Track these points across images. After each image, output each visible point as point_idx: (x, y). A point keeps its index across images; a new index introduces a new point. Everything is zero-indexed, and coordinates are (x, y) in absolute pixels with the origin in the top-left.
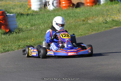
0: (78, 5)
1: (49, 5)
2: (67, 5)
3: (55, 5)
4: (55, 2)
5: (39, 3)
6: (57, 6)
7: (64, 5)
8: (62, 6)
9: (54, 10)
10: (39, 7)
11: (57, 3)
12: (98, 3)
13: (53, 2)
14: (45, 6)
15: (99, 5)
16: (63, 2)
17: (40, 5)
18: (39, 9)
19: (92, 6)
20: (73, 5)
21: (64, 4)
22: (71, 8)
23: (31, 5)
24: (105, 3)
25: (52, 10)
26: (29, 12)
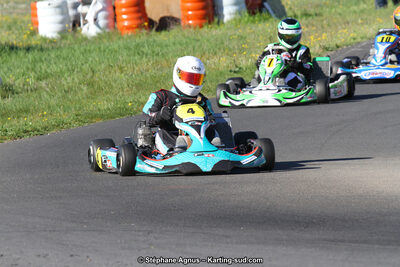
0: (164, 24)
1: (86, 22)
2: (134, 23)
3: (102, 22)
4: (101, 15)
5: (59, 18)
6: (107, 26)
7: (126, 24)
8: (119, 25)
9: (99, 37)
10: (58, 27)
11: (106, 18)
12: (216, 20)
13: (97, 14)
14: (74, 25)
15: (218, 23)
16: (125, 17)
17: (62, 22)
18: (60, 33)
19: (201, 26)
20: (151, 22)
21: (125, 20)
22: (144, 31)
23: (37, 23)
24: (235, 19)
25: (94, 37)
26: (33, 42)
